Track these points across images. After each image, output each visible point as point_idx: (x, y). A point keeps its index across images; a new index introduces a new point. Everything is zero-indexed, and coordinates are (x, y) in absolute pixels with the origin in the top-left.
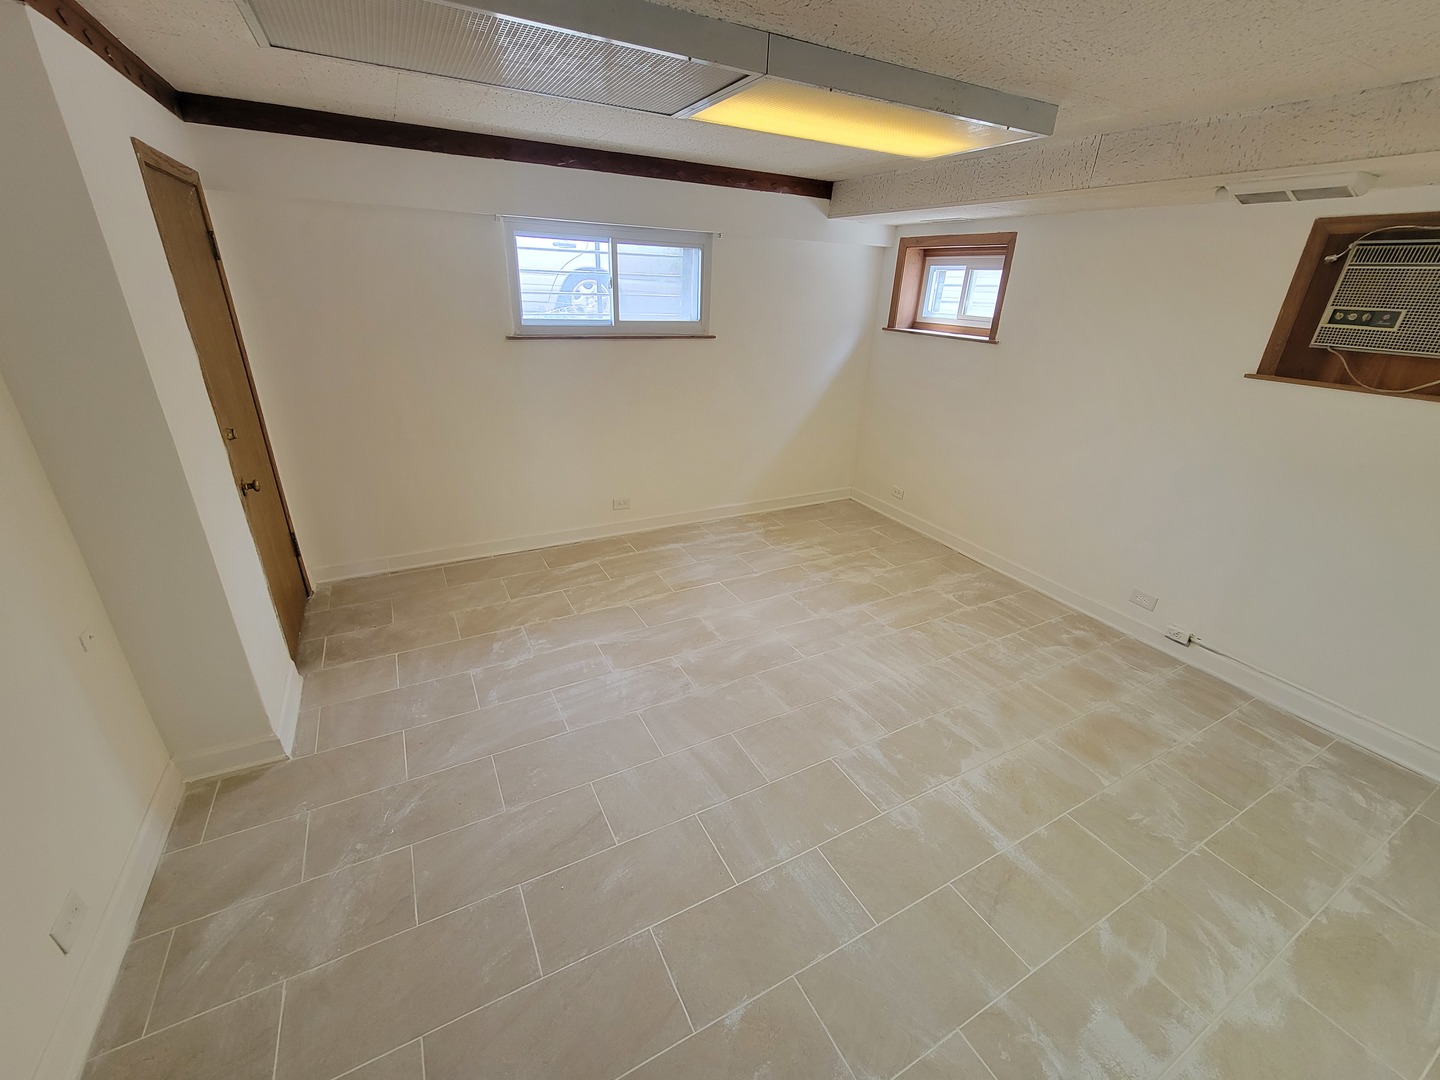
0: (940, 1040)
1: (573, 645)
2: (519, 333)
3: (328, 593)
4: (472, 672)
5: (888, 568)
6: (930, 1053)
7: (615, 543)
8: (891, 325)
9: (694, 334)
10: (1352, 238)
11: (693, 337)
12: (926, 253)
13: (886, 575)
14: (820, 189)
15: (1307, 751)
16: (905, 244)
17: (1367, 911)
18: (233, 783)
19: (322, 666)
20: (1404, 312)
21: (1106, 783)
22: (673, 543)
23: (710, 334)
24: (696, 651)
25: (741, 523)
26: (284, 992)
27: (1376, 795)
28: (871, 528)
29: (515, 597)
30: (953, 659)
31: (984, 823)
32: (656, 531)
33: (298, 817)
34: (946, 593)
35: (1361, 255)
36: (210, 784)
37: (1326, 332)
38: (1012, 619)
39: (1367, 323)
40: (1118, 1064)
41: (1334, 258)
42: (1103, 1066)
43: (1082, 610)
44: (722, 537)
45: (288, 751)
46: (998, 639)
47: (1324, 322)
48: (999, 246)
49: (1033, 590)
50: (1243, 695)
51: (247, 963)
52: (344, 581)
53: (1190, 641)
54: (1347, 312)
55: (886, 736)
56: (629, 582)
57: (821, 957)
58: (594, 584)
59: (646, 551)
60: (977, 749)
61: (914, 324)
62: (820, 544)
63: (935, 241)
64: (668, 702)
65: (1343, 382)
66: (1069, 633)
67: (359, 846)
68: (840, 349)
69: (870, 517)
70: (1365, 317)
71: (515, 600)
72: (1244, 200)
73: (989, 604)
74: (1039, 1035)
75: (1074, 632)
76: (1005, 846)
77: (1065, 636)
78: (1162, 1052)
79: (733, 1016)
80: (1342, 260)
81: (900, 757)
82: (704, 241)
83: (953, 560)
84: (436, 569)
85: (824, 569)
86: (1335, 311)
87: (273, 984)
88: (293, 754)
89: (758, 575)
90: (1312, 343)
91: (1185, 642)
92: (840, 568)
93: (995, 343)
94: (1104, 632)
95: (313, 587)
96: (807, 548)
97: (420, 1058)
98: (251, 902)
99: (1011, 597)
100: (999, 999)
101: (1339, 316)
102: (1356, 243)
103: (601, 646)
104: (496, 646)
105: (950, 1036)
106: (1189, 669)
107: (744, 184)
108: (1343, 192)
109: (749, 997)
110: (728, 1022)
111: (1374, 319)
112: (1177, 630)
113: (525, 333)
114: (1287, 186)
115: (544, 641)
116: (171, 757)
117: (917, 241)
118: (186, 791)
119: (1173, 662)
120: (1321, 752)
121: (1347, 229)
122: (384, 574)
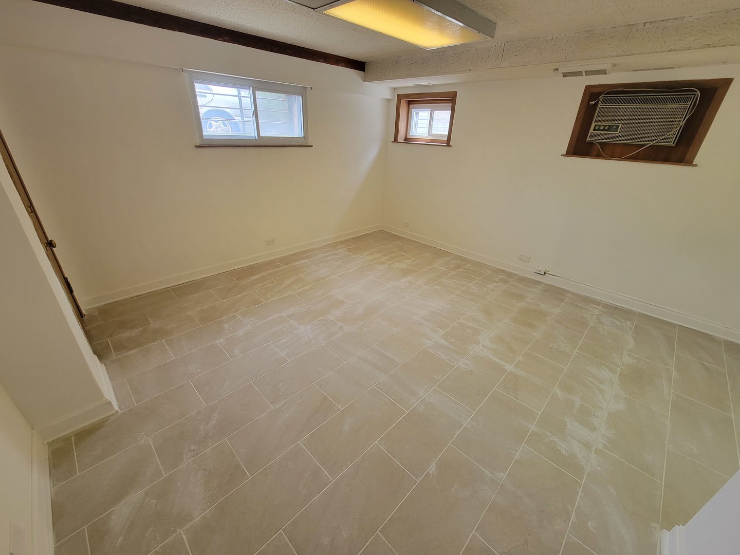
0: (518, 450)
1: (271, 318)
2: (202, 143)
3: (96, 314)
4: (218, 342)
5: (412, 260)
6: (517, 456)
7: (271, 264)
8: (396, 140)
9: (302, 144)
10: (600, 94)
11: (301, 146)
12: (409, 103)
13: (412, 263)
14: (359, 65)
15: (595, 308)
16: (400, 97)
17: (634, 361)
18: (83, 435)
19: (114, 356)
20: (621, 125)
21: (535, 335)
22: (302, 260)
23: (309, 145)
24: (338, 310)
25: (334, 246)
26: (184, 537)
27: (622, 320)
28: (397, 242)
29: (224, 299)
30: (456, 295)
31: (498, 361)
32: (290, 255)
33: (142, 442)
34: (442, 267)
35: (604, 101)
36: (67, 439)
37: (593, 135)
38: (473, 274)
39: (607, 130)
40: (582, 438)
41: (593, 103)
42: (578, 440)
43: (499, 267)
44: (328, 254)
45: (116, 408)
46: (471, 284)
47: (591, 130)
48: (448, 99)
49: (476, 261)
50: (569, 292)
51: (151, 529)
52: (104, 305)
53: (545, 273)
54: (600, 126)
55: (443, 333)
56: (288, 282)
57: (458, 432)
58: (268, 286)
59: (289, 265)
60: (483, 331)
61: (406, 139)
62: (377, 252)
63: (416, 96)
64: (336, 337)
65: (599, 156)
66: (497, 277)
67: (192, 448)
68: (372, 153)
69: (394, 237)
70: (607, 128)
71: (225, 300)
72: (565, 75)
73: (461, 269)
74: (552, 437)
75: (499, 276)
76: (509, 368)
77: (496, 279)
78: (594, 429)
79: (432, 468)
80: (597, 104)
81: (453, 340)
82: (303, 92)
83: (439, 253)
84: (166, 291)
85: (383, 263)
86: (596, 126)
87: (175, 535)
88: (120, 408)
89: (353, 270)
90: (588, 139)
91: (543, 274)
92: (391, 262)
93: (450, 146)
94: (510, 275)
95: (84, 312)
96: (371, 254)
97: (286, 540)
98: (135, 497)
99: (469, 265)
100: (533, 428)
101: (597, 128)
102: (602, 96)
103: (287, 316)
104: (226, 326)
105: (521, 448)
106: (546, 284)
107: (322, 60)
108: (604, 72)
109: (435, 459)
110: (430, 472)
111: (610, 128)
112: (540, 269)
113: (206, 144)
114: (583, 69)
115: (253, 319)
116: (32, 429)
117: (407, 96)
118: (49, 448)
119: (539, 283)
120: (600, 308)
121: (597, 90)
122: (131, 298)
